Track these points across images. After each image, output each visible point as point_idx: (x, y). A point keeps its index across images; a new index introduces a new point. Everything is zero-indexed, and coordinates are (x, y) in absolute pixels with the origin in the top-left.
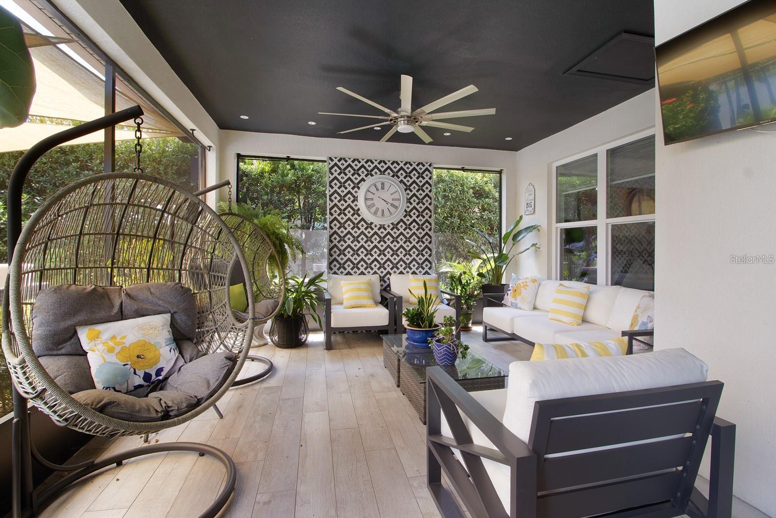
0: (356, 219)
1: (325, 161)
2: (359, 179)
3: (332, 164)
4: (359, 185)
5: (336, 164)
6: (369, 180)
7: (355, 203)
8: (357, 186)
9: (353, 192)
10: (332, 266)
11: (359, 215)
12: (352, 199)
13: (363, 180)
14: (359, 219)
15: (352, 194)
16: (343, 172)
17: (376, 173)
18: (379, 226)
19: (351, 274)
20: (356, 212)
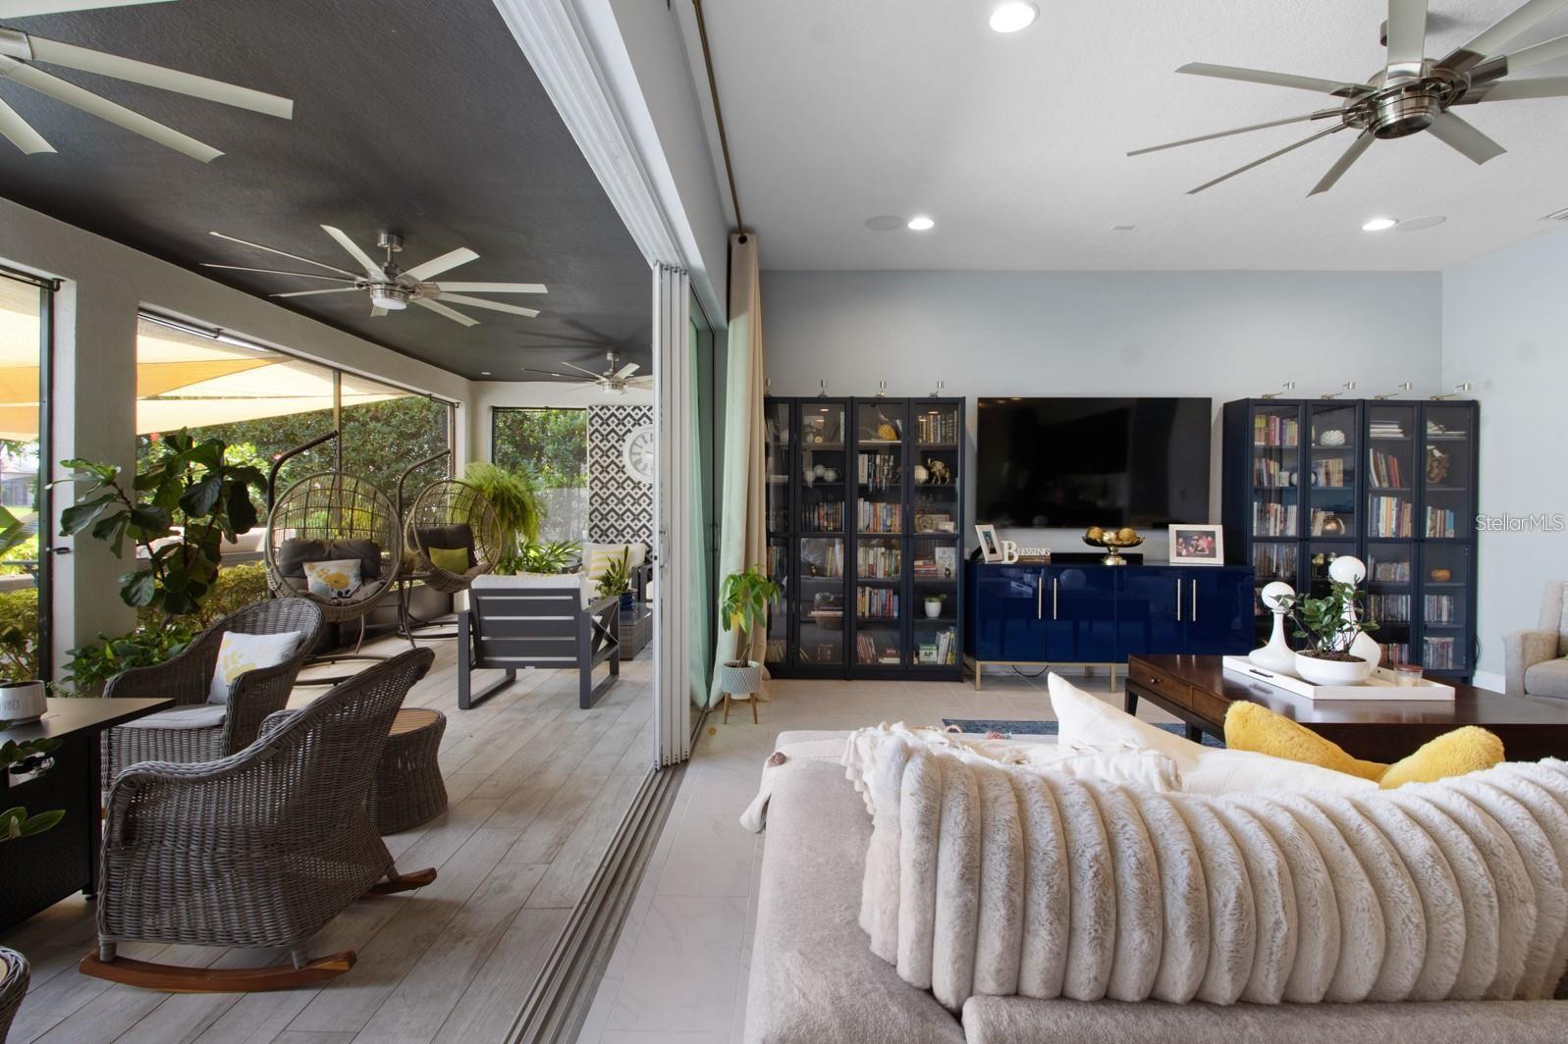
0: (620, 478)
1: (585, 409)
2: (625, 430)
3: (593, 414)
4: (625, 437)
5: (597, 414)
6: (637, 430)
7: (620, 458)
8: (621, 438)
9: (617, 445)
10: (593, 533)
11: (624, 473)
12: (616, 453)
13: (629, 431)
14: (624, 477)
15: (615, 448)
16: (605, 422)
17: (645, 422)
18: (648, 486)
19: (614, 543)
20: (621, 469)
